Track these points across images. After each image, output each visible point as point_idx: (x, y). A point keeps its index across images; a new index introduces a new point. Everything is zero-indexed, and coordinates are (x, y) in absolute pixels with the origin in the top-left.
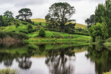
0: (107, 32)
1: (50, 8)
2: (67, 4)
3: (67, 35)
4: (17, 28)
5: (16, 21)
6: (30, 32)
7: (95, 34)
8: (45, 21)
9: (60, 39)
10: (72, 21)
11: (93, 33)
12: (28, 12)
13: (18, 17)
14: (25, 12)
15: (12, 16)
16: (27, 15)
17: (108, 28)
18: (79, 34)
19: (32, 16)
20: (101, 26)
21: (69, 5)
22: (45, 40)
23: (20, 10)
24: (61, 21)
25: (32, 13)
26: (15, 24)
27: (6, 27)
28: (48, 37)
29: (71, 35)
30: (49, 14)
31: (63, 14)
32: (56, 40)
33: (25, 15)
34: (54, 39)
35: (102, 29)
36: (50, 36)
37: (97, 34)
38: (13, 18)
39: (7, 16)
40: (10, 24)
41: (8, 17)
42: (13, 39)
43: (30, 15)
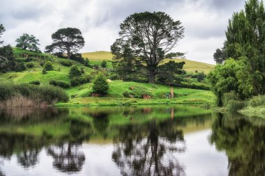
0: (250, 81)
1: (122, 26)
2: (163, 16)
3: (163, 89)
4: (45, 75)
5: (47, 57)
6: (74, 84)
7: (221, 86)
8: (110, 57)
9: (145, 101)
10: (174, 55)
11: (218, 84)
12: (74, 37)
13: (50, 48)
14: (66, 35)
15: (37, 45)
16: (73, 44)
17: (252, 72)
18: (194, 87)
19: (83, 45)
20: (237, 66)
21: (168, 18)
22: (108, 102)
23: (56, 33)
24: (149, 56)
25: (83, 39)
26: (42, 65)
27: (19, 73)
28: (116, 96)
29: (172, 90)
30: (120, 39)
31: (155, 40)
32: (135, 102)
33: (68, 45)
34: (130, 100)
35: (237, 73)
36: (121, 94)
37: (226, 86)
38: (38, 51)
39: (26, 47)
40: (31, 66)
41: (27, 49)
42: (29, 102)
43: (79, 42)
